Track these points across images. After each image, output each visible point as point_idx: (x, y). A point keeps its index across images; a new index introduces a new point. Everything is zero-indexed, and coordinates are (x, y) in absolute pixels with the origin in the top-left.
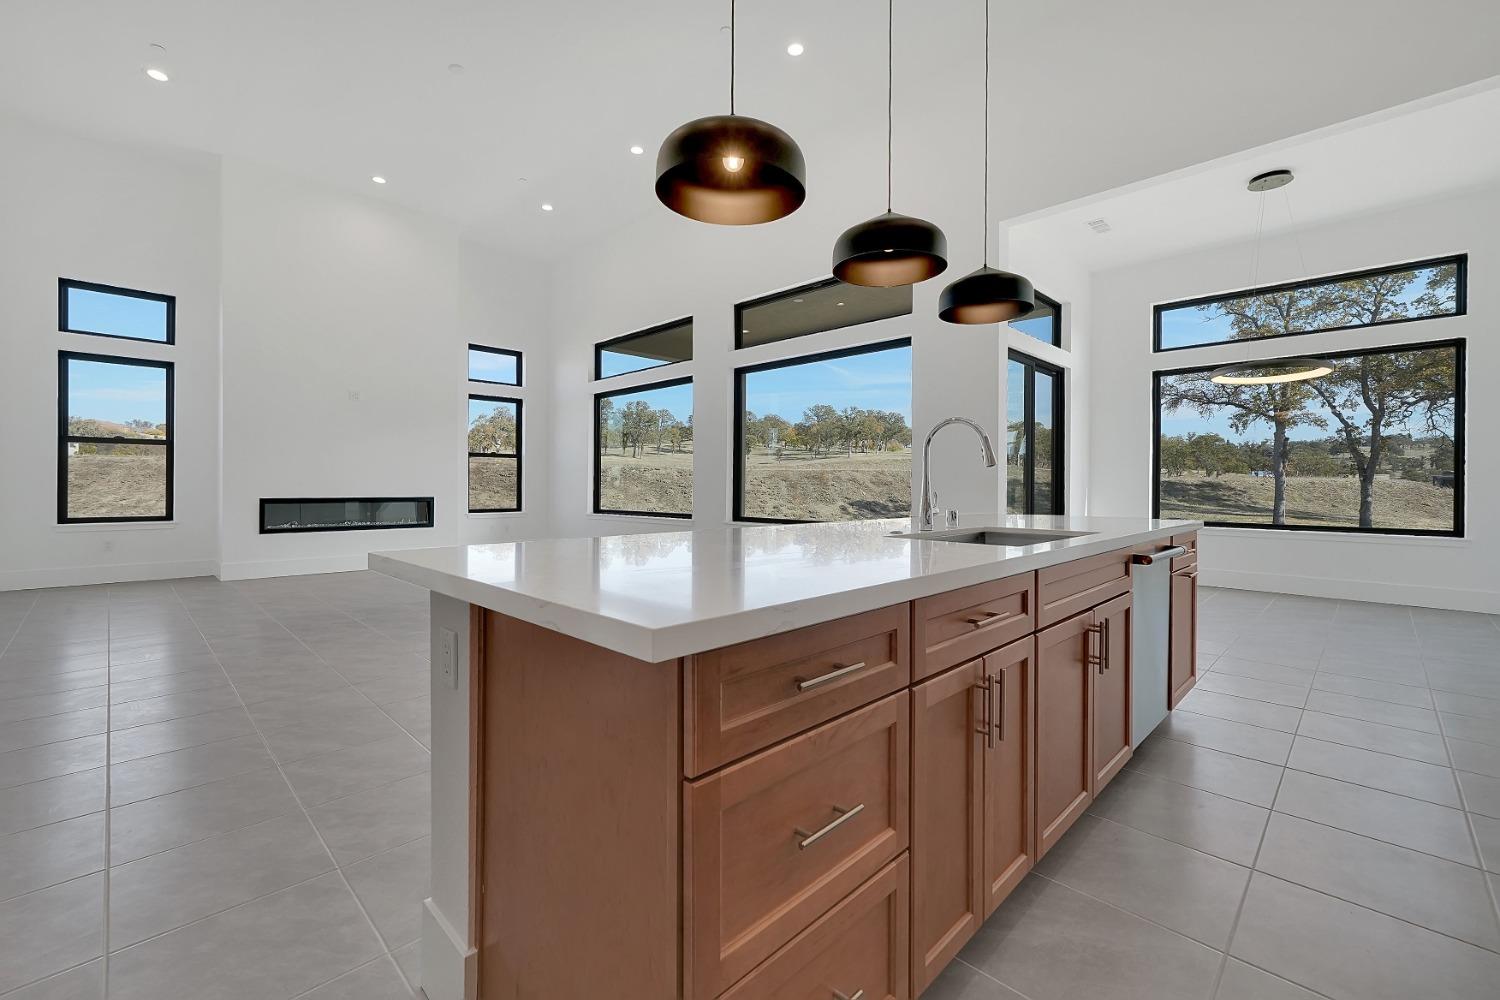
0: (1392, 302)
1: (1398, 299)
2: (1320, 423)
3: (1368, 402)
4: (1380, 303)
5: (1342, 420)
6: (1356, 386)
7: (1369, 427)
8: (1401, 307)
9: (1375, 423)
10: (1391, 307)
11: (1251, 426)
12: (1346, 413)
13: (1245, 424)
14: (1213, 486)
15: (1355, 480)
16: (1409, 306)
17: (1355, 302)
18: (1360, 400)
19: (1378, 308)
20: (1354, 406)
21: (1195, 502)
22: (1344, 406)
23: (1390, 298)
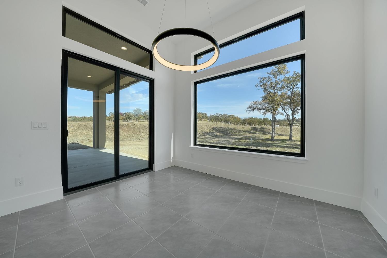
0: (296, 87)
1: (297, 86)
2: (282, 114)
3: (291, 109)
4: (294, 87)
5: (286, 114)
6: (289, 106)
7: (292, 115)
8: (298, 88)
9: (293, 114)
10: (296, 88)
11: (267, 114)
12: (287, 112)
13: (266, 114)
14: (263, 128)
15: (289, 127)
16: (299, 88)
17: (289, 87)
18: (290, 109)
19: (293, 88)
20: (289, 110)
21: (259, 132)
22: (287, 110)
23: (296, 86)
